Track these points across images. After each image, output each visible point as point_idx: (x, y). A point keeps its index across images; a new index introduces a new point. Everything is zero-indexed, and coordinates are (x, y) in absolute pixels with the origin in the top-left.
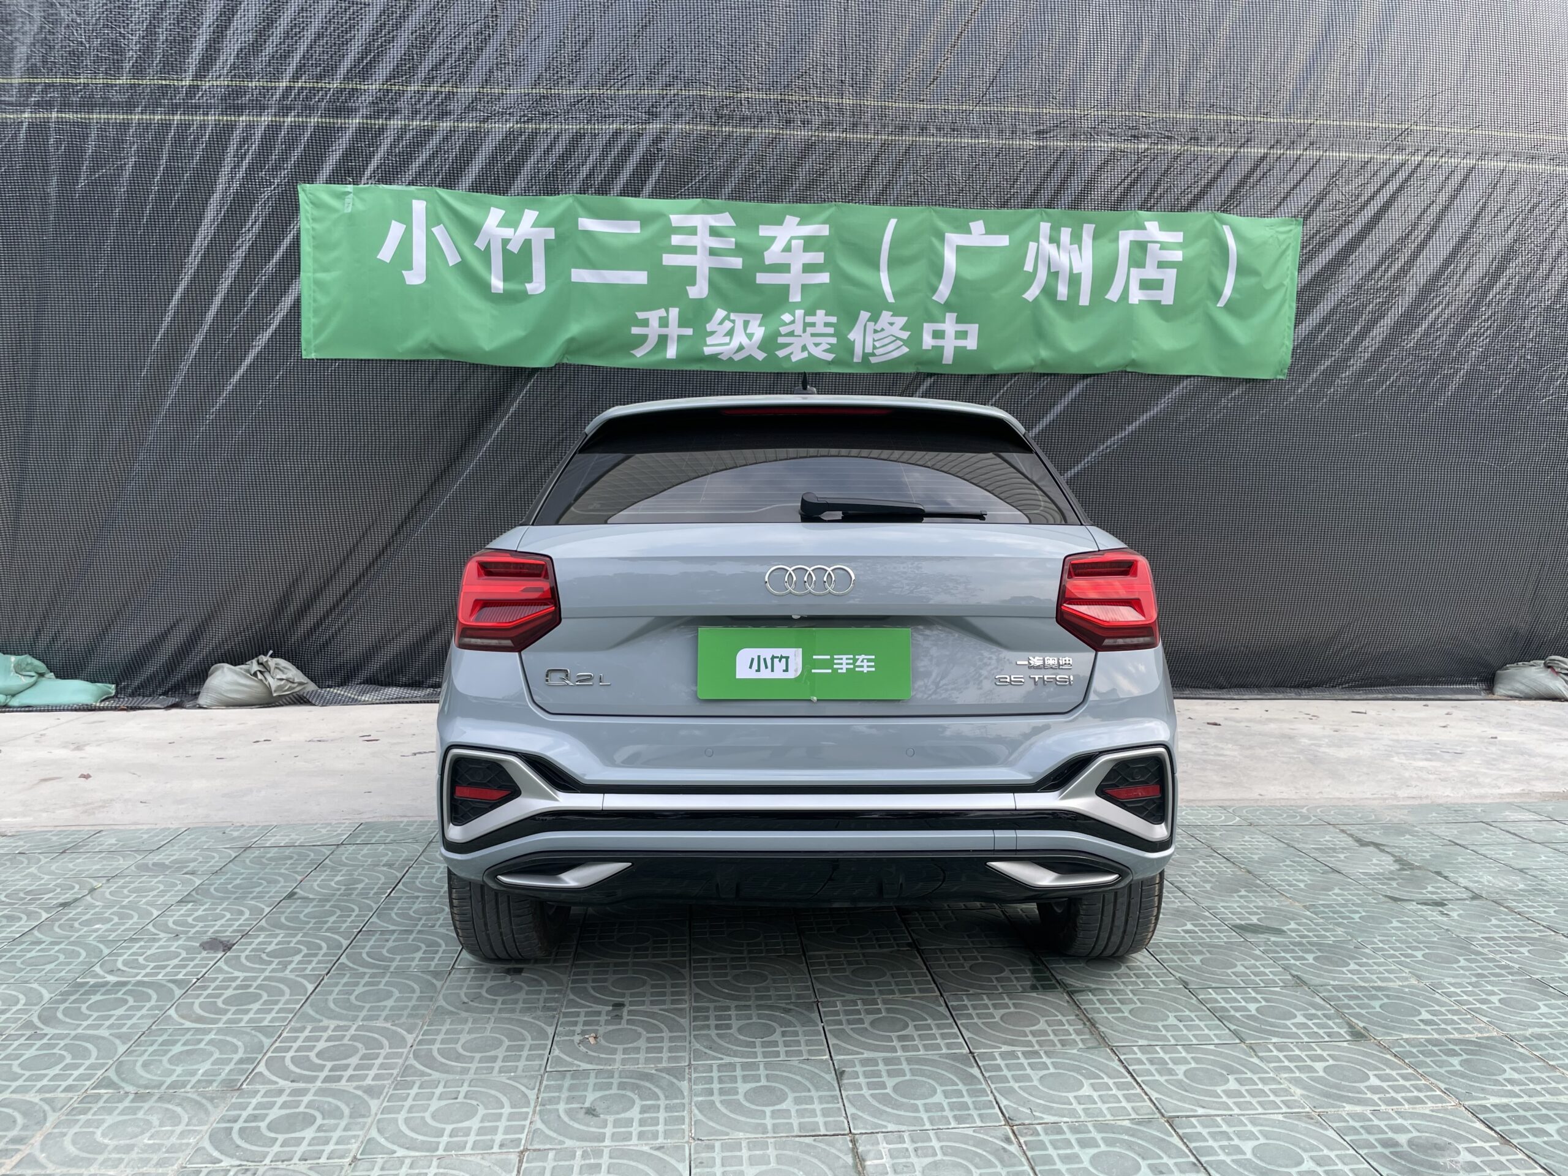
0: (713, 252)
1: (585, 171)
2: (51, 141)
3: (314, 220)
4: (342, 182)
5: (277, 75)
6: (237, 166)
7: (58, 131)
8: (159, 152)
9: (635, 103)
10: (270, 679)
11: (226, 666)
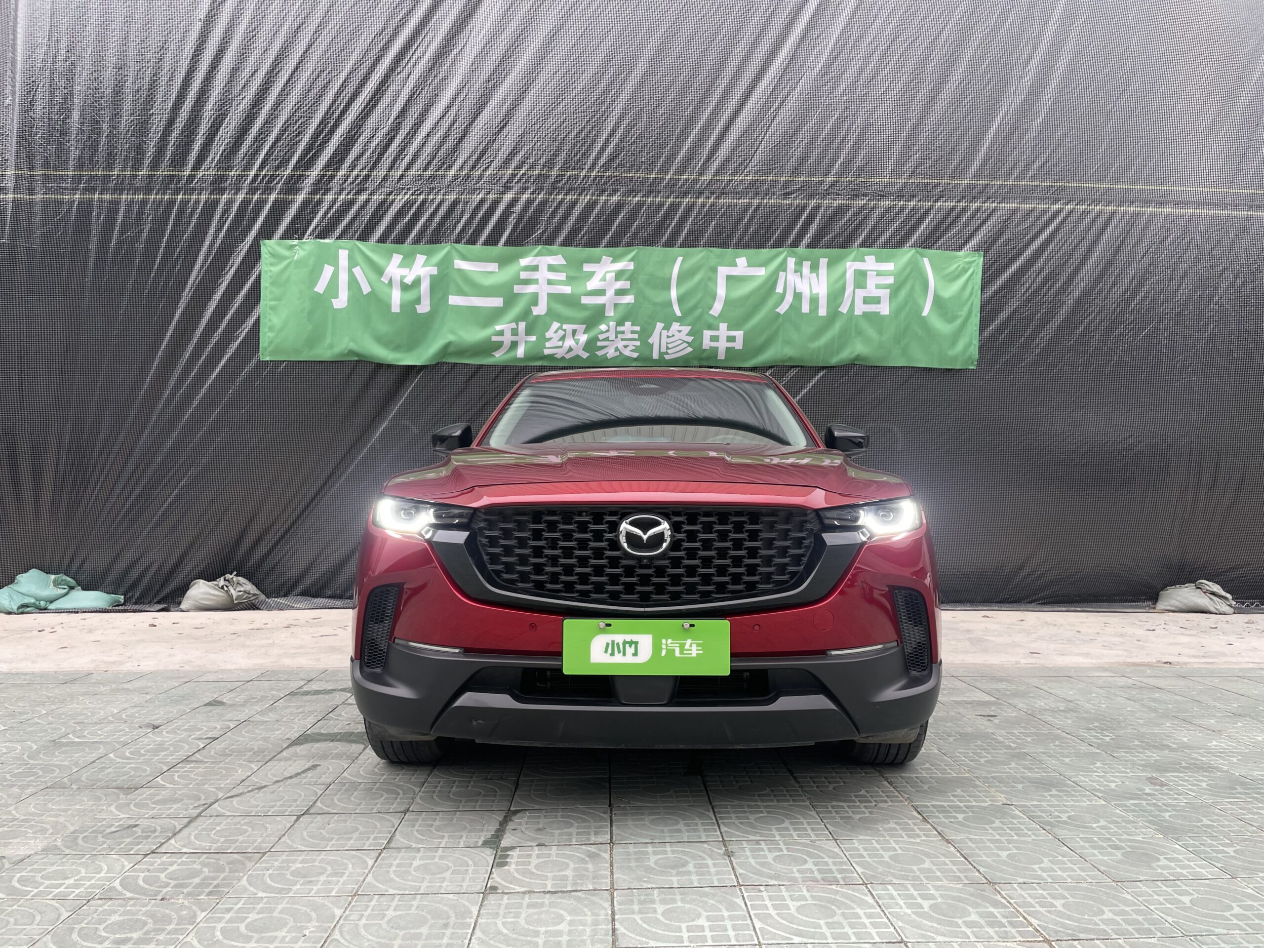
0: (550, 282)
1: (460, 227)
2: (94, 214)
3: (272, 264)
4: (291, 238)
5: (248, 167)
6: (219, 230)
7: (100, 207)
8: (167, 221)
9: (494, 180)
10: (232, 591)
11: (201, 581)
